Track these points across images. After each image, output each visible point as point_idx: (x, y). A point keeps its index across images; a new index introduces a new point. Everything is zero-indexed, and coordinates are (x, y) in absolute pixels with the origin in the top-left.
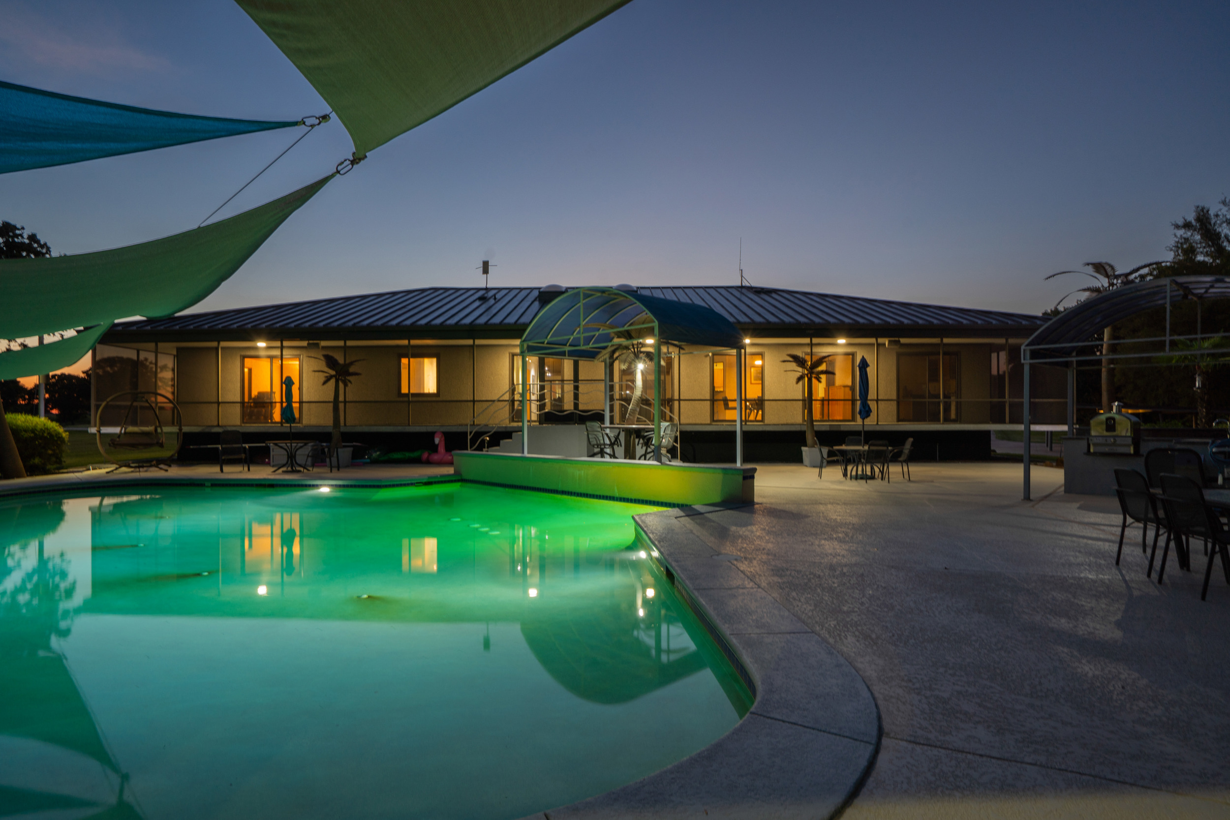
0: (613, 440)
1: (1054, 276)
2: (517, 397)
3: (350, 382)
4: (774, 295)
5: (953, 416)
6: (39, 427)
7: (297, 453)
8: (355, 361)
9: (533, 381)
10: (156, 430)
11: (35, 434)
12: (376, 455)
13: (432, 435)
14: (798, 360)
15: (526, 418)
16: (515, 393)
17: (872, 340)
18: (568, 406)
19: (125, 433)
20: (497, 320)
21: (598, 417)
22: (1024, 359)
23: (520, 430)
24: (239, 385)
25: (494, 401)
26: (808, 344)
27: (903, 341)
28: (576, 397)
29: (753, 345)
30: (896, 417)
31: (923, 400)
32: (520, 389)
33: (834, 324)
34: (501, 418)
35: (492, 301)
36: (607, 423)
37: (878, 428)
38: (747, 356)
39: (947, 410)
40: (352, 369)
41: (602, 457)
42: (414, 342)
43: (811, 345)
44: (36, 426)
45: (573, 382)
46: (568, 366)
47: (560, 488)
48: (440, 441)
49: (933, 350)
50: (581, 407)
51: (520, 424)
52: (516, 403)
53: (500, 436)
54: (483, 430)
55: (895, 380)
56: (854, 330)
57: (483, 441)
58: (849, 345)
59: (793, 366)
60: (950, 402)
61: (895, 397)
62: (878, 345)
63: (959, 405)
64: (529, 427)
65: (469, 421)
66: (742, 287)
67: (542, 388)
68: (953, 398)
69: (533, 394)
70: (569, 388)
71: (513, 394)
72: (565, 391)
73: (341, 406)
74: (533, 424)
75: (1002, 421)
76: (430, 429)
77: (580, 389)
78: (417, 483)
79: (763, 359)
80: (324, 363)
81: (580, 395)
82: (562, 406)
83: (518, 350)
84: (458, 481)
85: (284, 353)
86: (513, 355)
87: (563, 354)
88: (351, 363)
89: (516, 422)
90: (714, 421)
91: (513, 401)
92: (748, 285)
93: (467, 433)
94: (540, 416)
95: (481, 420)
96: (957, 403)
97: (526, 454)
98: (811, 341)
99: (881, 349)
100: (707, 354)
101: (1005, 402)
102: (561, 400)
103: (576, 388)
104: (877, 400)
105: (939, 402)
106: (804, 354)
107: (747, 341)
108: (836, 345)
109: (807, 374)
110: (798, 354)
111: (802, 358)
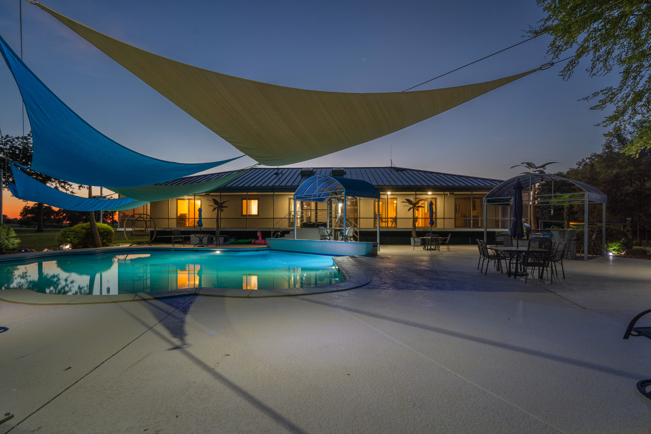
0: (329, 233)
1: (514, 167)
2: (291, 217)
3: (223, 210)
4: (405, 172)
5: (480, 225)
6: (106, 228)
7: (203, 239)
8: (225, 202)
9: (298, 209)
10: (145, 230)
11: (104, 231)
12: (232, 240)
13: (256, 232)
14: (409, 201)
15: (296, 226)
16: (291, 215)
17: (442, 193)
18: (313, 220)
19: (134, 230)
20: (283, 184)
21: (325, 225)
22: (484, 203)
23: (293, 230)
24: (175, 211)
25: (282, 218)
26: (414, 194)
27: (456, 193)
28: (316, 217)
29: (392, 194)
30: (454, 225)
31: (466, 218)
32: (293, 213)
33: (427, 186)
34: (285, 225)
35: (280, 175)
36: (328, 227)
37: (444, 230)
38: (389, 199)
40: (224, 205)
41: (325, 240)
42: (249, 193)
43: (416, 195)
44: (104, 227)
45: (315, 210)
46: (313, 204)
47: (308, 252)
48: (260, 235)
49: (468, 198)
50: (318, 221)
51: (293, 228)
52: (291, 219)
53: (284, 233)
54: (277, 230)
56: (436, 189)
57: (278, 235)
58: (433, 194)
59: (407, 204)
60: (479, 219)
61: (454, 217)
62: (444, 194)
64: (297, 229)
65: (271, 227)
66: (391, 168)
67: (302, 213)
69: (298, 215)
70: (313, 213)
71: (290, 216)
72: (312, 214)
73: (219, 219)
74: (298, 228)
75: (498, 228)
76: (255, 230)
77: (318, 214)
78: (253, 250)
79: (397, 200)
80: (213, 202)
81: (318, 216)
82: (310, 220)
83: (292, 197)
84: (268, 250)
85: (195, 198)
86: (290, 199)
87: (311, 200)
88: (224, 203)
89: (291, 227)
90: (375, 227)
91: (290, 218)
92: (394, 166)
93: (271, 231)
94: (301, 224)
95: (277, 226)
96: (481, 219)
97: (295, 239)
98: (416, 193)
102: (310, 218)
103: (316, 213)
104: (444, 218)
105: (471, 219)
106: (412, 199)
107: (389, 193)
108: (427, 194)
109: (412, 207)
110: (410, 199)
111: (411, 201)
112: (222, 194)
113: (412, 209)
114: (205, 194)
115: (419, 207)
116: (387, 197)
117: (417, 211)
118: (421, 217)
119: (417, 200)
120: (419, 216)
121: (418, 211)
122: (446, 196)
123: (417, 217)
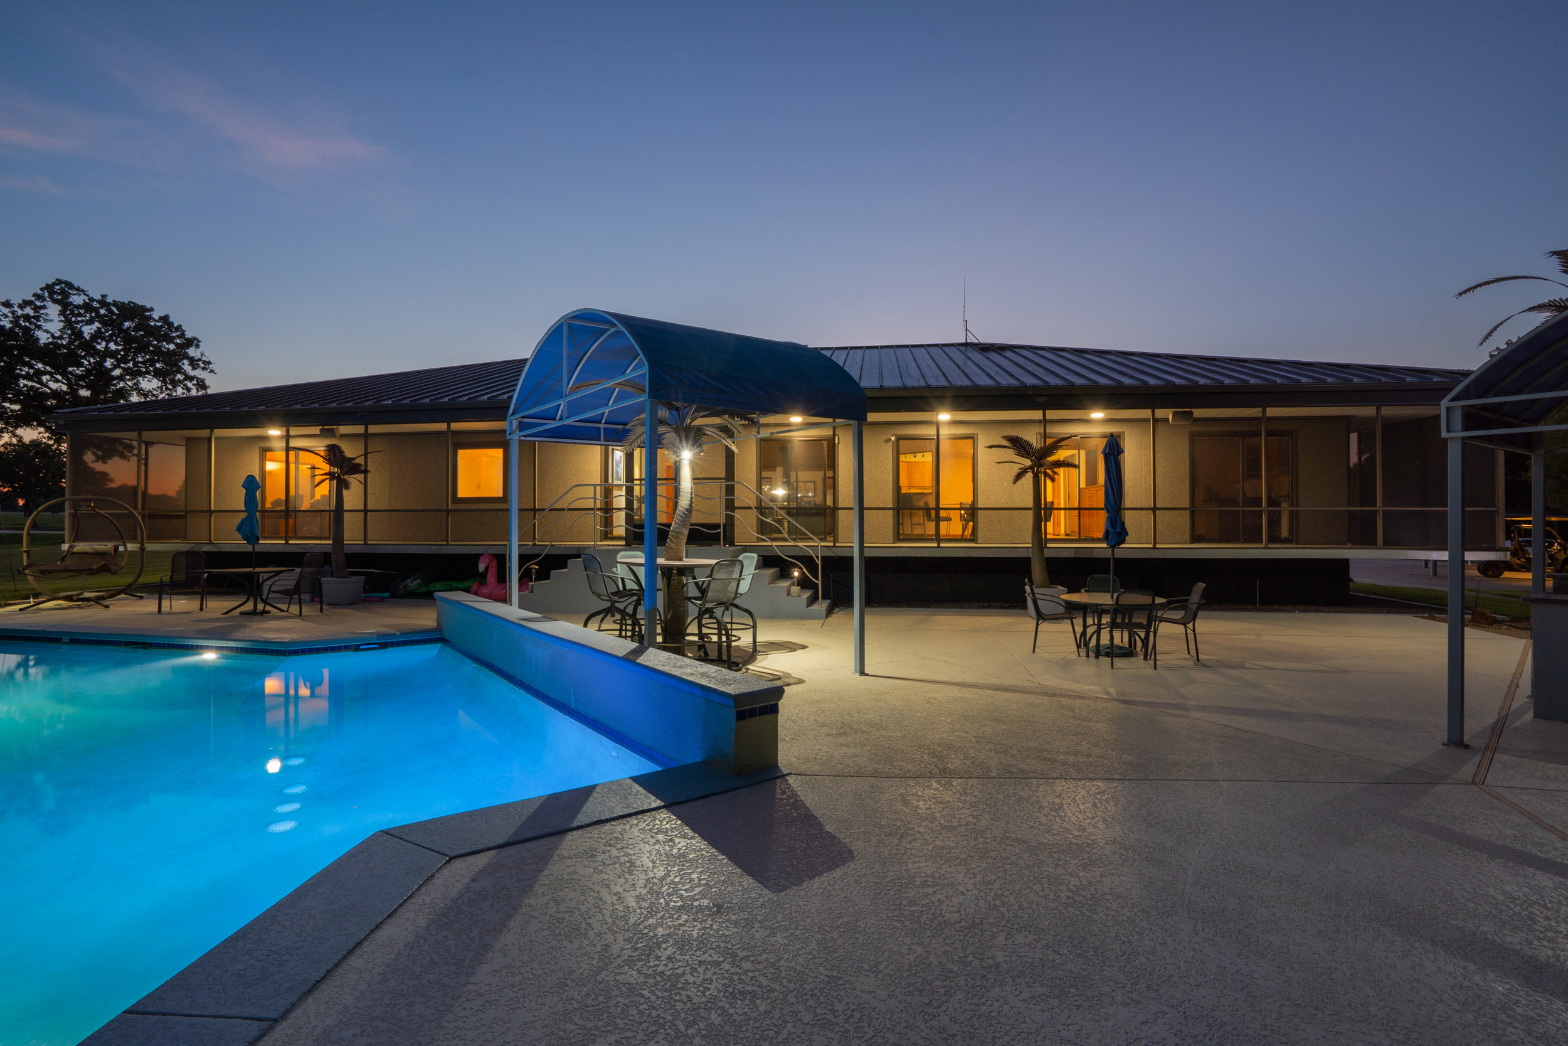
4: (1008, 354)
5: (1285, 533)
10: (116, 549)
14: (1018, 445)
17: (1146, 413)
19: (71, 553)
22: (1448, 431)
26: (1040, 421)
27: (1198, 413)
29: (954, 422)
30: (1188, 535)
31: (1238, 509)
33: (1082, 387)
37: (1155, 555)
38: (941, 440)
39: (1275, 521)
42: (456, 426)
43: (1045, 422)
49: (1248, 430)
55: (1188, 476)
56: (1116, 397)
57: (529, 570)
58: (1109, 420)
59: (1011, 454)
60: (1280, 511)
61: (1187, 505)
62: (1156, 421)
63: (1293, 516)
66: (966, 344)
68: (1284, 505)
69: (619, 499)
75: (1371, 543)
76: (479, 550)
78: (363, 645)
79: (974, 444)
90: (899, 539)
92: (975, 341)
96: (1291, 512)
98: (1044, 414)
99: (1160, 426)
100: (888, 437)
101: (1375, 513)
104: (1154, 509)
105: (1261, 512)
106: (1032, 437)
107: (944, 416)
108: (1088, 421)
109: (1031, 468)
110: (1020, 436)
111: (1026, 442)
112: (373, 429)
113: (1029, 476)
114: (321, 430)
115: (1059, 464)
116: (935, 433)
117: (1049, 482)
118: (1065, 504)
119: (1049, 441)
120: (1059, 498)
121: (1053, 480)
122: (1161, 427)
123: (1052, 503)
